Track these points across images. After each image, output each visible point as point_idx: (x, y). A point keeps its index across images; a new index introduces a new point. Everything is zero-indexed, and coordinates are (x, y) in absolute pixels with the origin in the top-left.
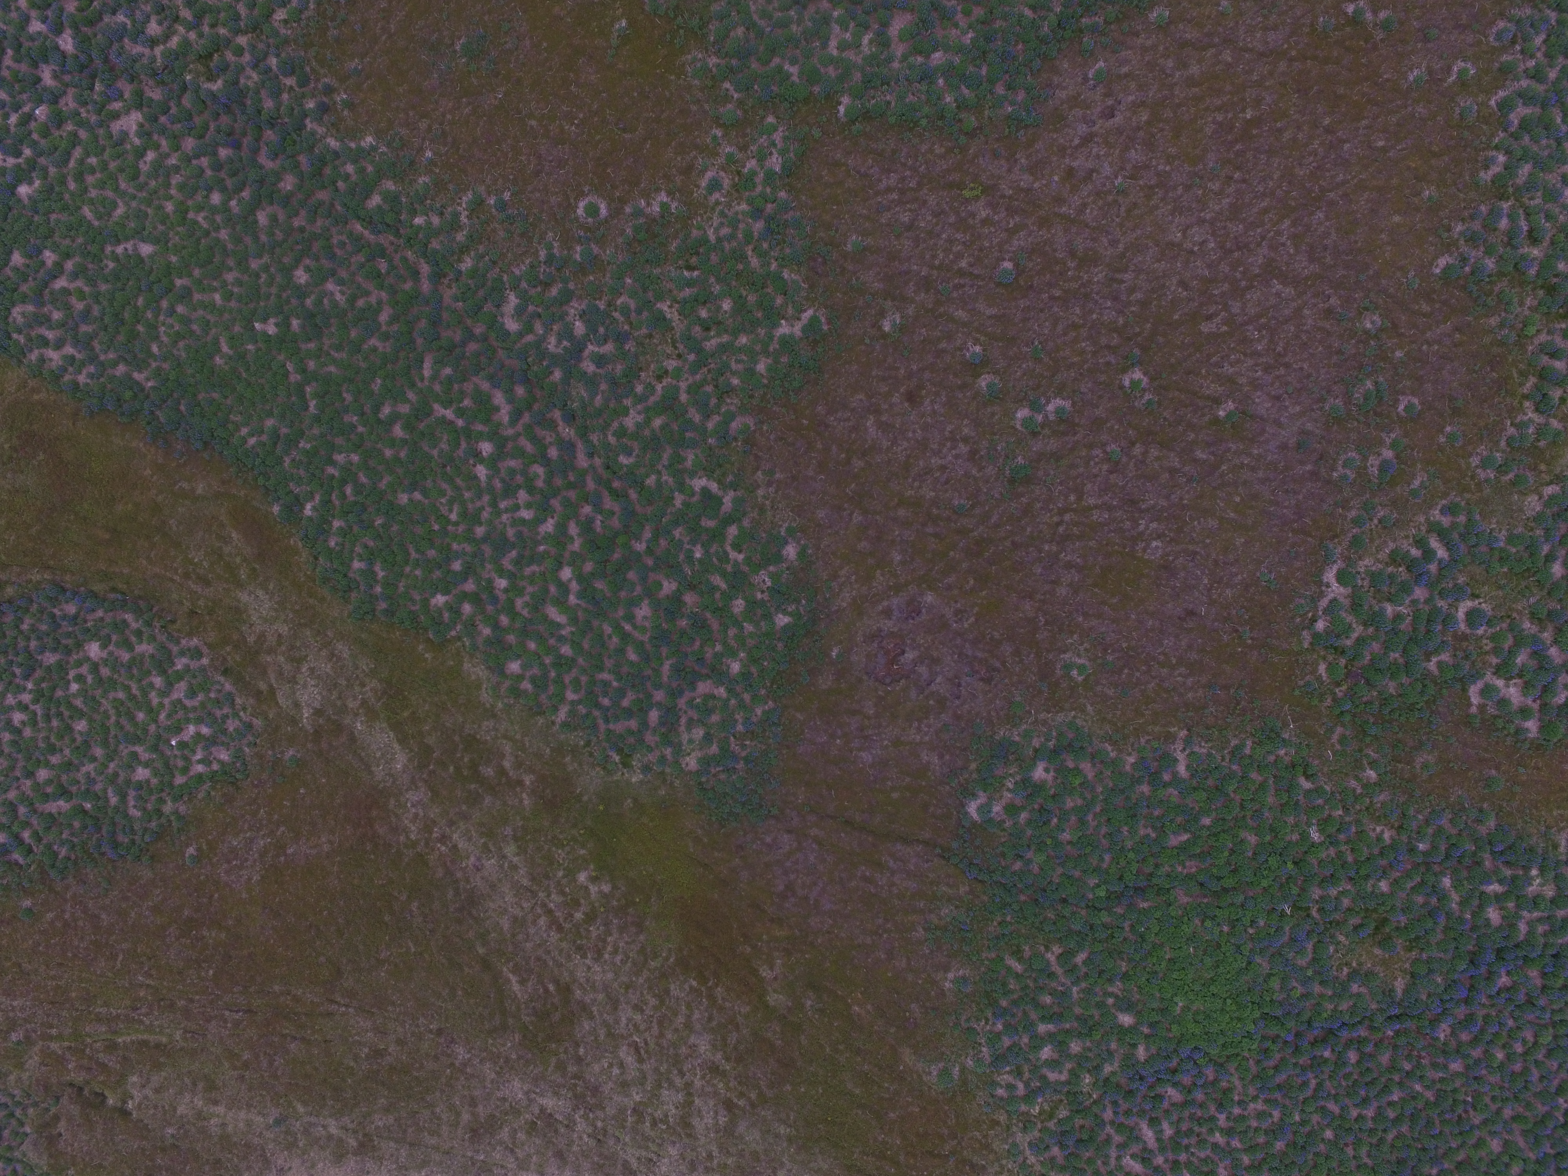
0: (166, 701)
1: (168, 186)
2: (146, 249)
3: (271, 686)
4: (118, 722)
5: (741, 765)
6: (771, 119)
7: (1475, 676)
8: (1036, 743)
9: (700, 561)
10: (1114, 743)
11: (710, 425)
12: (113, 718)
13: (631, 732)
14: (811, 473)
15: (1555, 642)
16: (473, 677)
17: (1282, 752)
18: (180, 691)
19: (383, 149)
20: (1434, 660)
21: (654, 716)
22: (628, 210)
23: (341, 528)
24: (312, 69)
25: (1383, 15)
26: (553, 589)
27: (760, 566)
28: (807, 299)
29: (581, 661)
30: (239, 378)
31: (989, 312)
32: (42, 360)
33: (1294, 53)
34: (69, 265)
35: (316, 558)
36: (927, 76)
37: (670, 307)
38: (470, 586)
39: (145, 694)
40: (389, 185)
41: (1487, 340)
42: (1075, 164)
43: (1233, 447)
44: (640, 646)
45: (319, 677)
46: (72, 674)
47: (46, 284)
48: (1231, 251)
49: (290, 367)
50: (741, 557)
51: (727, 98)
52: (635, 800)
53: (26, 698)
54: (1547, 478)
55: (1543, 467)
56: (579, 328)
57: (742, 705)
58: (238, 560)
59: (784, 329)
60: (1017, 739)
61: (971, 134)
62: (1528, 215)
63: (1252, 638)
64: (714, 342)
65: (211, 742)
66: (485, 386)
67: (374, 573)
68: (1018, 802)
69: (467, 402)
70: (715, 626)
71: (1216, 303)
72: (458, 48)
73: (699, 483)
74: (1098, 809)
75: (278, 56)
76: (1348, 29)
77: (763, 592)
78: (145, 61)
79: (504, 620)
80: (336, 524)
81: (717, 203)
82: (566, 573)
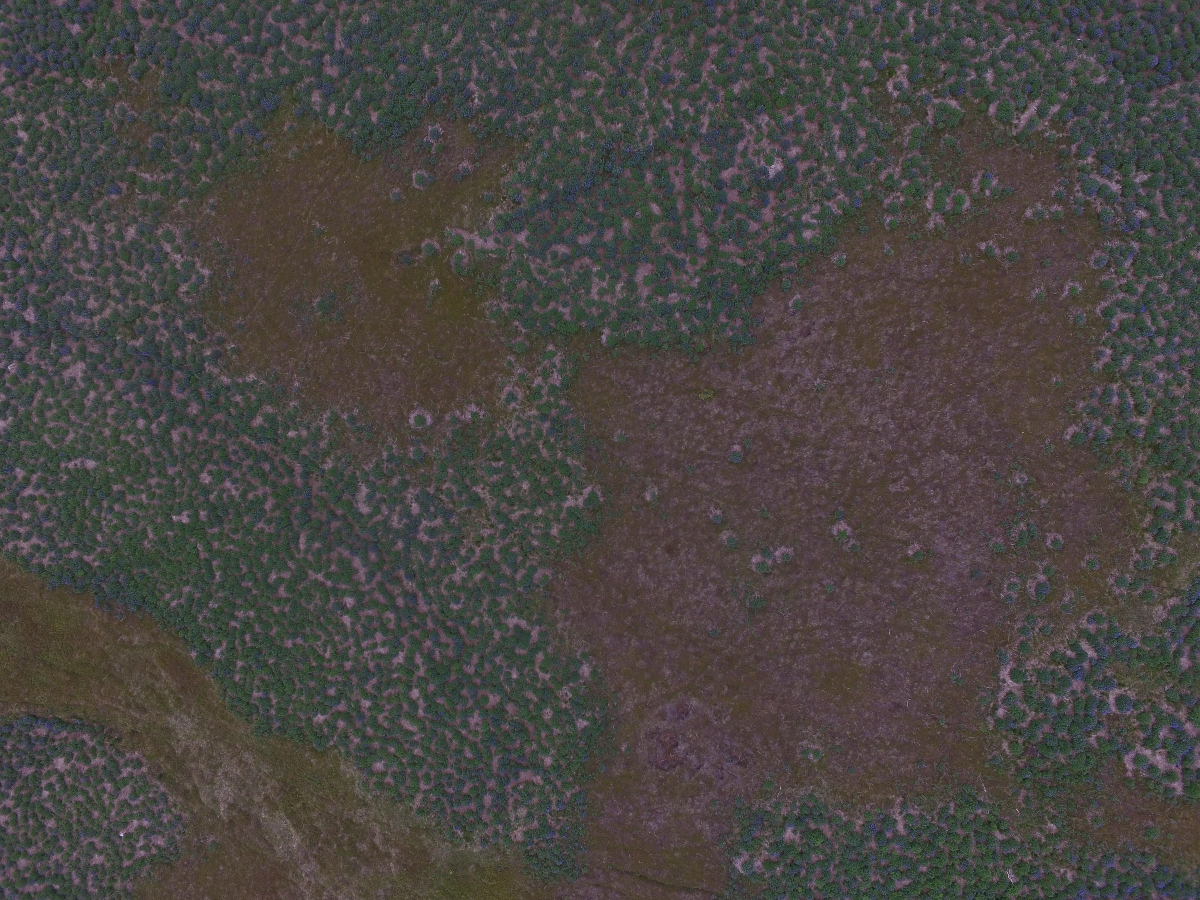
0: (116, 802)
1: (105, 415)
2: (91, 464)
3: (195, 787)
4: (79, 821)
5: (557, 836)
6: (551, 347)
7: (1128, 747)
8: (784, 811)
9: (516, 681)
10: (845, 810)
11: (518, 577)
12: (75, 818)
13: (471, 812)
14: (597, 610)
15: (1189, 719)
16: (348, 776)
17: (980, 811)
18: (126, 793)
19: (263, 382)
20: (1094, 736)
21: (488, 799)
22: (447, 418)
23: (243, 667)
24: (208, 327)
25: (1008, 250)
26: (405, 706)
27: (561, 684)
28: (586, 478)
29: (429, 759)
30: (162, 558)
31: (724, 484)
32: (16, 548)
33: (943, 281)
34: (34, 478)
35: (225, 691)
36: (666, 311)
37: (483, 489)
38: (342, 707)
39: (99, 798)
40: (269, 409)
41: (1111, 487)
42: (783, 371)
43: (921, 577)
44: (474, 746)
45: (231, 779)
46: (44, 784)
47: (18, 494)
48: (907, 430)
49: (200, 547)
50: (548, 676)
51: (517, 333)
52: (477, 865)
53: (9, 803)
54: (1169, 592)
55: (1164, 584)
56: (415, 508)
57: (555, 790)
58: (167, 692)
59: (570, 502)
60: (769, 809)
61: (703, 354)
62: (1133, 394)
63: (948, 724)
64: (517, 514)
65: (151, 831)
66: (346, 553)
67: (269, 699)
68: (774, 858)
69: (333, 567)
70: (531, 729)
71: (900, 469)
72: (315, 305)
73: (512, 621)
74: (837, 862)
75: (183, 319)
76: (983, 261)
77: (566, 702)
78: (87, 327)
79: (370, 731)
80: (240, 663)
81: (514, 410)
82: (415, 693)
